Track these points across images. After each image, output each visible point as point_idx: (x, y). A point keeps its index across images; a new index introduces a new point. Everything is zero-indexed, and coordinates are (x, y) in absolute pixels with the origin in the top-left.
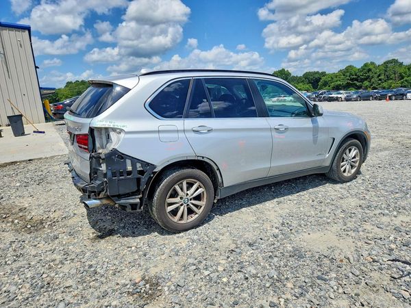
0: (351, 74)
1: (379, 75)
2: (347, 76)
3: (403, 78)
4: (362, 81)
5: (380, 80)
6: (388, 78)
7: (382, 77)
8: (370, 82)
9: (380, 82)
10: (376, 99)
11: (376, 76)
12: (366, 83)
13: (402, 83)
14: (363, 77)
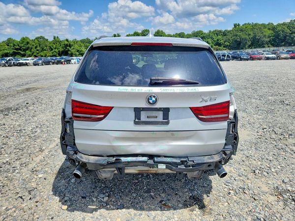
0: (14, 45)
1: (36, 47)
2: (11, 46)
3: (52, 50)
4: (25, 50)
5: (38, 50)
6: (43, 50)
7: (38, 48)
8: (31, 51)
9: (38, 52)
10: (53, 63)
11: (34, 47)
12: (28, 52)
13: (53, 53)
14: (24, 48)
